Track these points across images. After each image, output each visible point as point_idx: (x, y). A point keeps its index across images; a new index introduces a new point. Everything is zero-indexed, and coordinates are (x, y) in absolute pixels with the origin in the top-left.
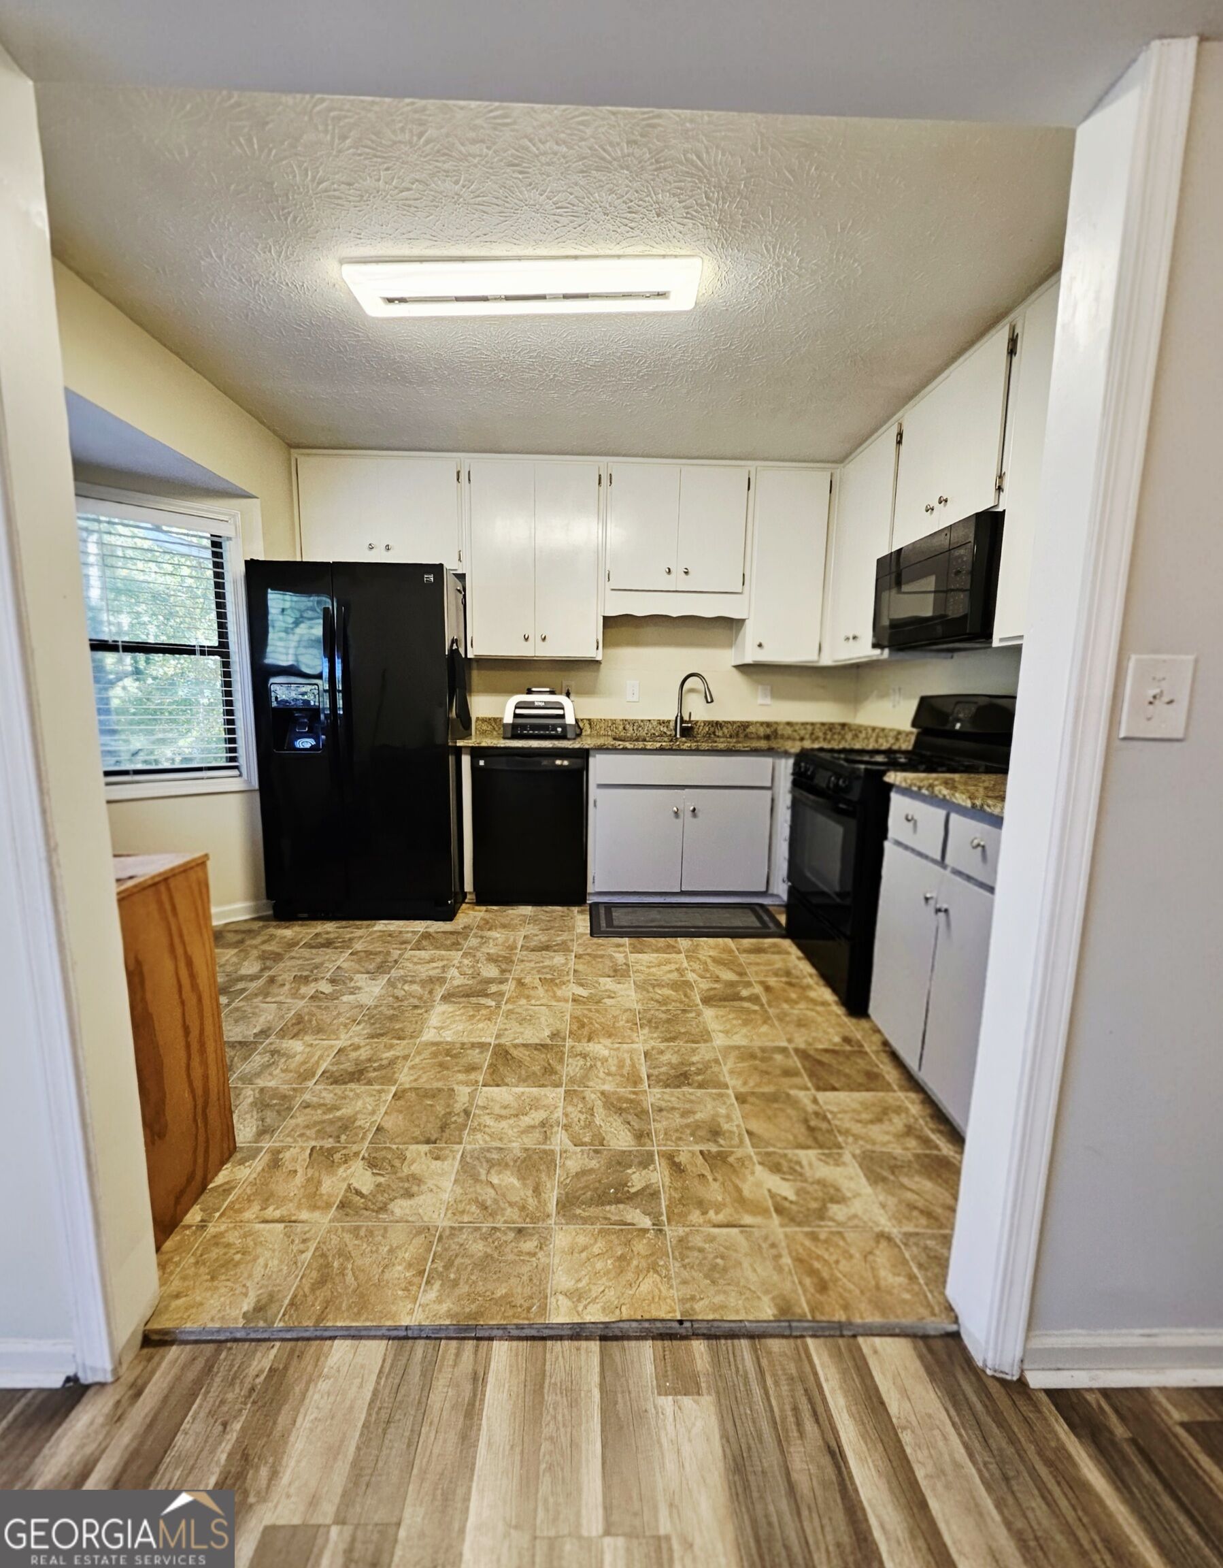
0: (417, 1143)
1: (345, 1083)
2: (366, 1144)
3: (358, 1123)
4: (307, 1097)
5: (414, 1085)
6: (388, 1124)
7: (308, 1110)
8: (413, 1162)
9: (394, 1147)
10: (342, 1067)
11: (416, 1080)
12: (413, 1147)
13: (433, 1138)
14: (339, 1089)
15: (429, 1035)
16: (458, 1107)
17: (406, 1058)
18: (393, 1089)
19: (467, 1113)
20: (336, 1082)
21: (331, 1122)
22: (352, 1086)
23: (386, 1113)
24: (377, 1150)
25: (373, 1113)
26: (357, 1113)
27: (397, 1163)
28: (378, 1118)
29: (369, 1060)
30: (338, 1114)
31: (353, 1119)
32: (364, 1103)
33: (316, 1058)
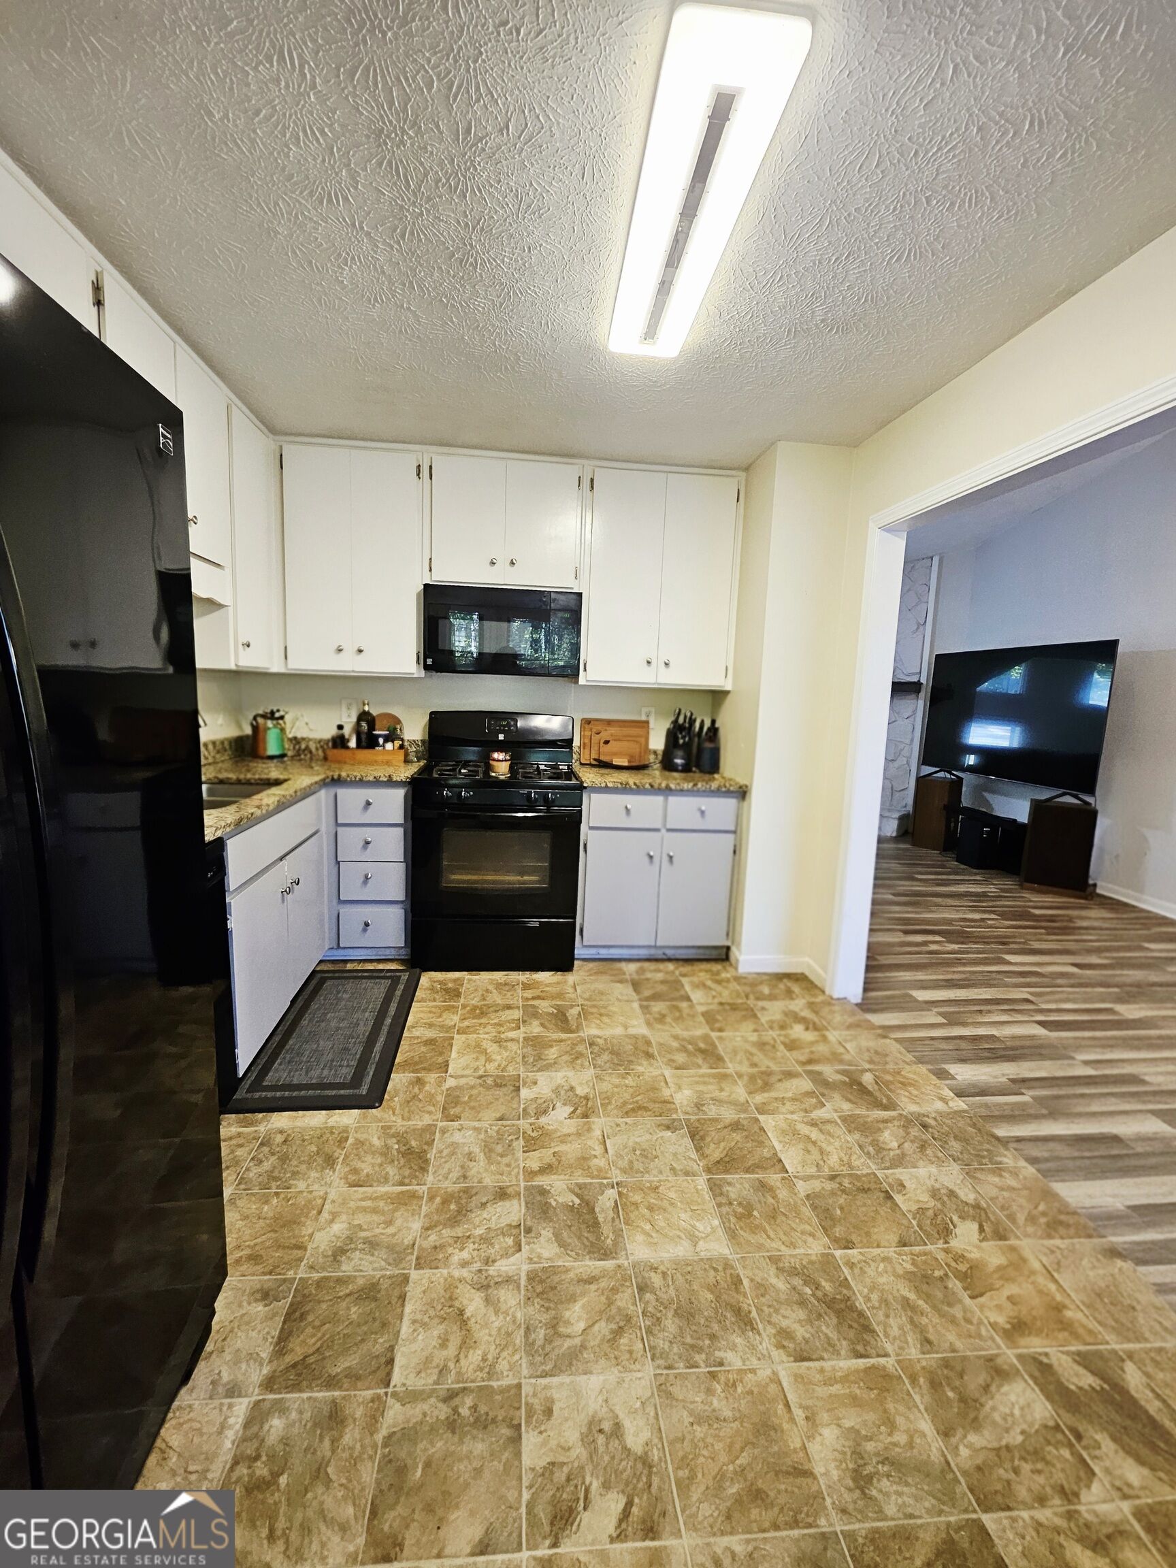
0: (897, 1205)
1: (861, 1314)
2: (930, 1247)
3: (909, 1267)
4: (913, 1352)
5: (820, 1233)
6: (893, 1238)
7: (931, 1337)
8: (919, 1201)
9: (914, 1222)
10: (833, 1335)
11: (812, 1235)
12: (904, 1207)
13: (882, 1195)
14: (876, 1319)
15: (719, 1247)
16: (829, 1186)
17: (775, 1260)
18: (838, 1253)
19: (833, 1178)
20: (867, 1328)
21: (928, 1297)
22: (860, 1304)
23: (878, 1246)
24: (928, 1235)
25: (885, 1259)
26: (897, 1276)
27: (930, 1213)
28: (891, 1252)
29: (802, 1303)
30: (912, 1296)
31: (909, 1277)
32: (880, 1274)
33: (836, 1389)
